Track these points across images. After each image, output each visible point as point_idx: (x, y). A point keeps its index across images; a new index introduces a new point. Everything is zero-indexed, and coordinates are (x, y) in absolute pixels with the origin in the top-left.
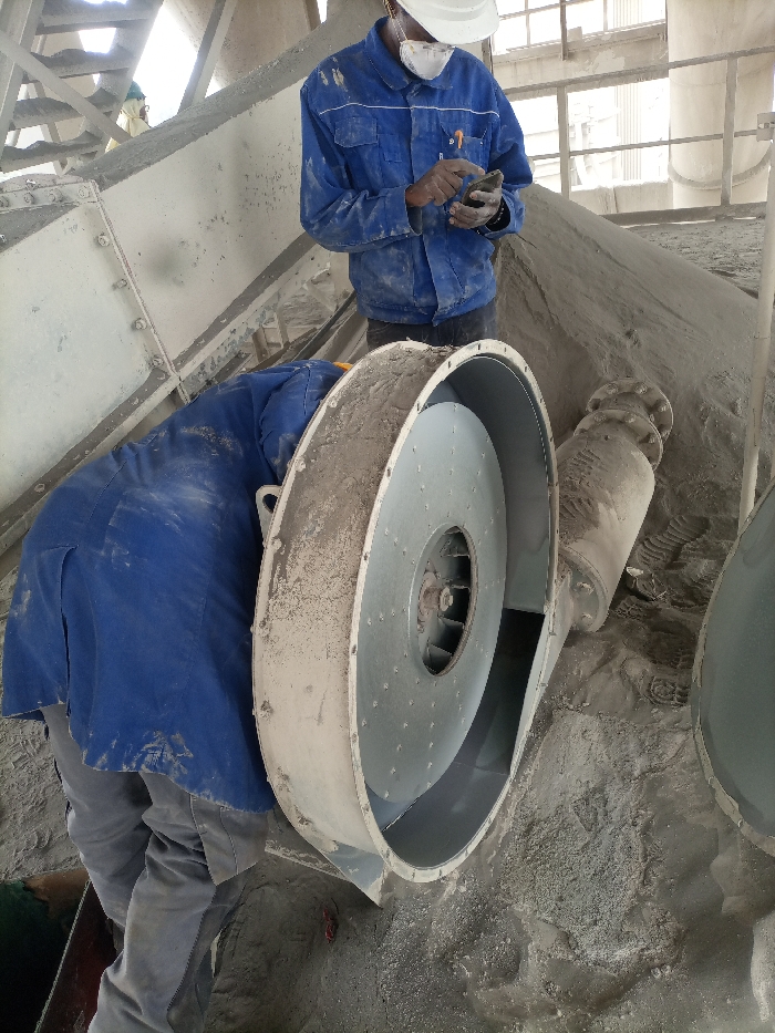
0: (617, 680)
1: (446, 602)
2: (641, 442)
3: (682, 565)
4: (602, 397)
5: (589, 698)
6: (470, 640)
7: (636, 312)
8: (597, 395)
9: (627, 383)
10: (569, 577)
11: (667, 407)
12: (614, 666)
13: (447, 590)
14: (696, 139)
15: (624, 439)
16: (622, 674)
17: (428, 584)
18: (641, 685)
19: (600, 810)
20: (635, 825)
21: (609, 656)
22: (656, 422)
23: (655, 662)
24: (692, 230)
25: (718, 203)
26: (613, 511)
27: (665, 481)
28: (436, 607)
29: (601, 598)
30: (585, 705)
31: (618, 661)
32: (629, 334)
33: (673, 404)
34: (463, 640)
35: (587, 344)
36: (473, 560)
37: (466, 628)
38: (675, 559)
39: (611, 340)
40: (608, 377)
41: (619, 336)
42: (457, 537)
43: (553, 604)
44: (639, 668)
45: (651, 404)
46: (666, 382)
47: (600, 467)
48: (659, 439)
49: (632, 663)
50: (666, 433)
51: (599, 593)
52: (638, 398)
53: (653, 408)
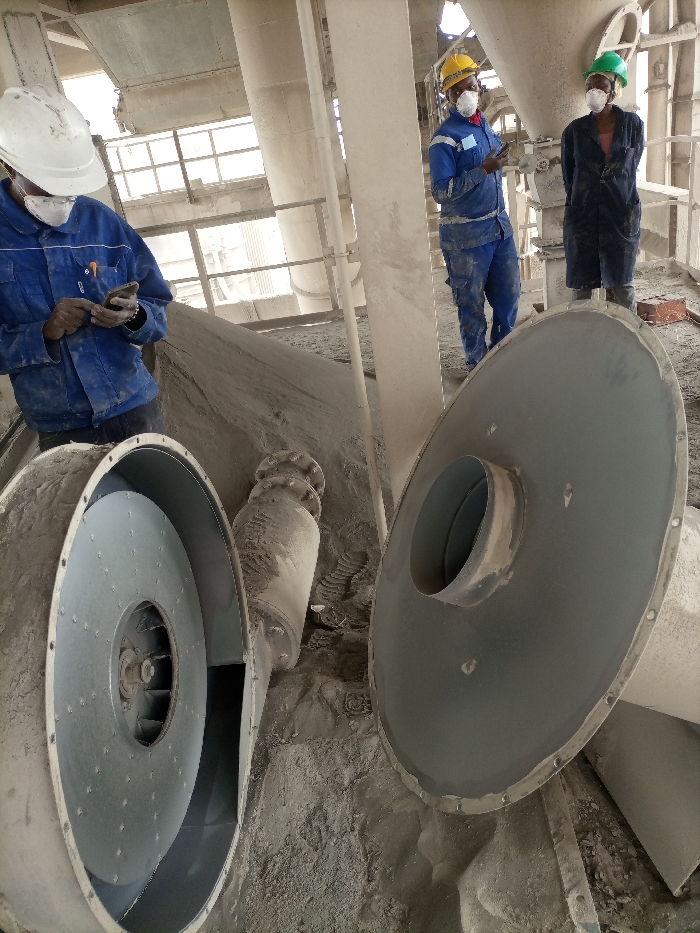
0: (317, 705)
1: (148, 673)
2: (303, 500)
3: (353, 594)
4: (265, 468)
5: (297, 729)
6: (179, 703)
7: (280, 398)
8: (262, 467)
9: (282, 454)
10: (261, 624)
11: (317, 468)
12: (313, 693)
13: (147, 662)
14: (305, 262)
15: (288, 499)
16: (321, 698)
17: (129, 660)
18: (337, 705)
19: (322, 828)
20: (353, 830)
21: (308, 685)
22: (312, 482)
23: (345, 681)
24: (316, 330)
25: (330, 309)
26: (288, 560)
27: (329, 528)
28: (138, 680)
29: (292, 637)
30: (294, 736)
31: (315, 689)
32: (277, 415)
33: (322, 465)
34: (172, 705)
35: (245, 427)
36: (169, 629)
37: (173, 694)
38: (348, 591)
39: (264, 421)
40: (267, 450)
41: (270, 418)
42: (150, 611)
43: (251, 652)
44: (333, 689)
45: (305, 467)
46: (314, 449)
47: (273, 526)
48: (316, 496)
49: (327, 686)
50: (322, 490)
51: (290, 633)
52: (294, 465)
53: (307, 471)
